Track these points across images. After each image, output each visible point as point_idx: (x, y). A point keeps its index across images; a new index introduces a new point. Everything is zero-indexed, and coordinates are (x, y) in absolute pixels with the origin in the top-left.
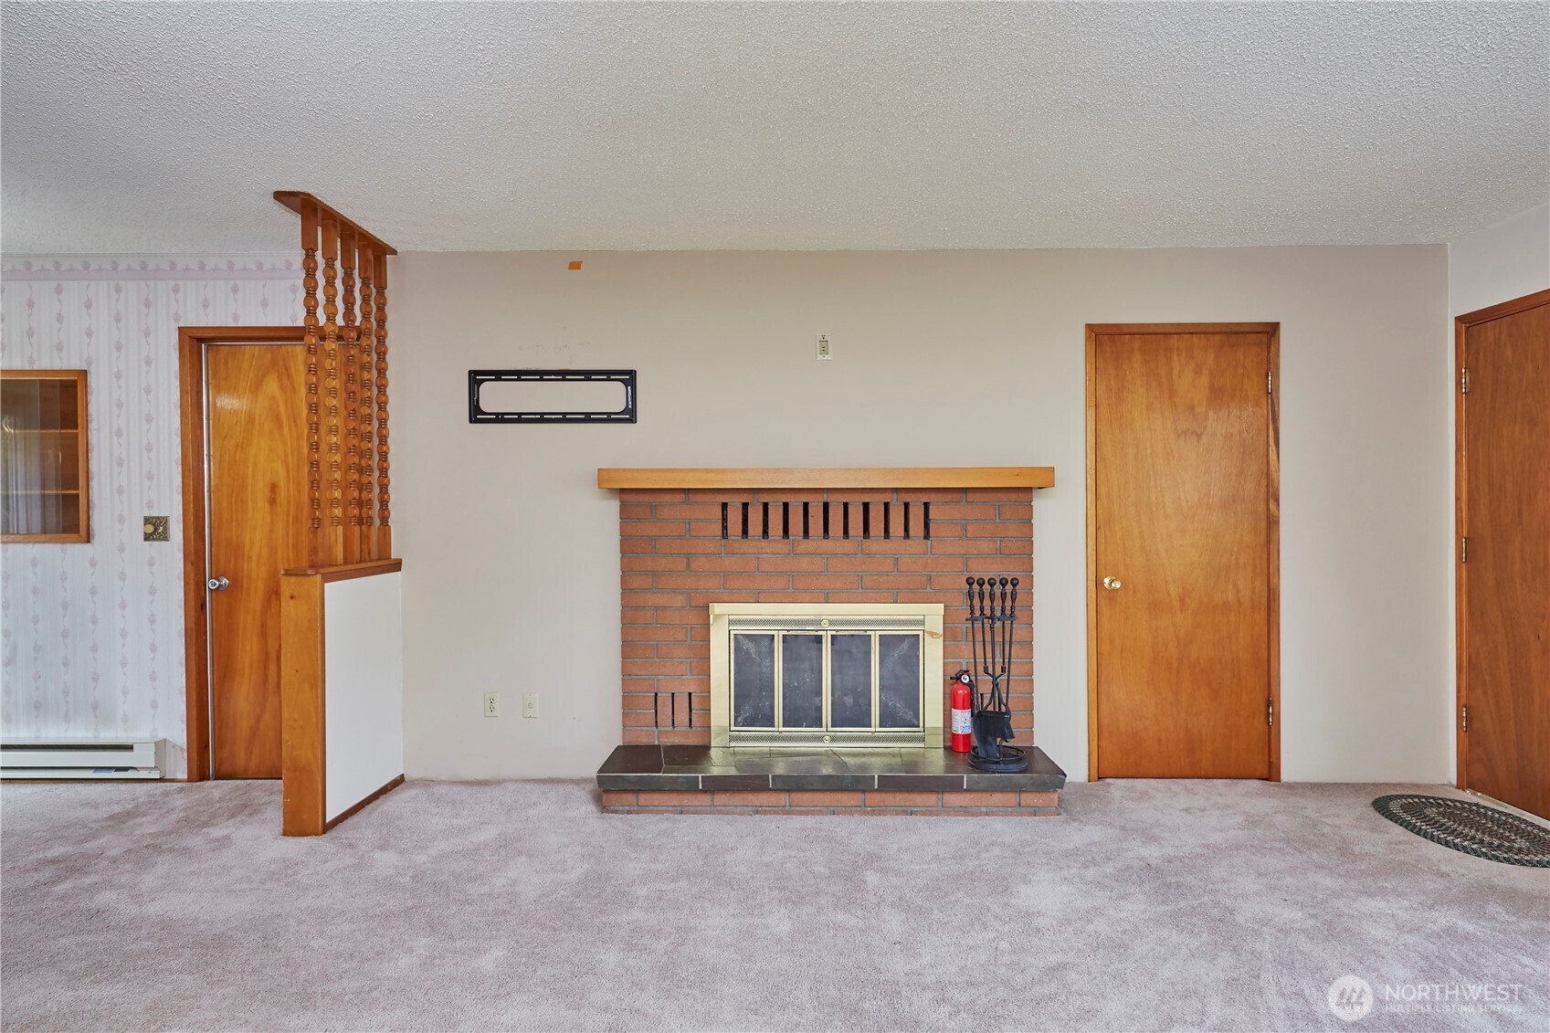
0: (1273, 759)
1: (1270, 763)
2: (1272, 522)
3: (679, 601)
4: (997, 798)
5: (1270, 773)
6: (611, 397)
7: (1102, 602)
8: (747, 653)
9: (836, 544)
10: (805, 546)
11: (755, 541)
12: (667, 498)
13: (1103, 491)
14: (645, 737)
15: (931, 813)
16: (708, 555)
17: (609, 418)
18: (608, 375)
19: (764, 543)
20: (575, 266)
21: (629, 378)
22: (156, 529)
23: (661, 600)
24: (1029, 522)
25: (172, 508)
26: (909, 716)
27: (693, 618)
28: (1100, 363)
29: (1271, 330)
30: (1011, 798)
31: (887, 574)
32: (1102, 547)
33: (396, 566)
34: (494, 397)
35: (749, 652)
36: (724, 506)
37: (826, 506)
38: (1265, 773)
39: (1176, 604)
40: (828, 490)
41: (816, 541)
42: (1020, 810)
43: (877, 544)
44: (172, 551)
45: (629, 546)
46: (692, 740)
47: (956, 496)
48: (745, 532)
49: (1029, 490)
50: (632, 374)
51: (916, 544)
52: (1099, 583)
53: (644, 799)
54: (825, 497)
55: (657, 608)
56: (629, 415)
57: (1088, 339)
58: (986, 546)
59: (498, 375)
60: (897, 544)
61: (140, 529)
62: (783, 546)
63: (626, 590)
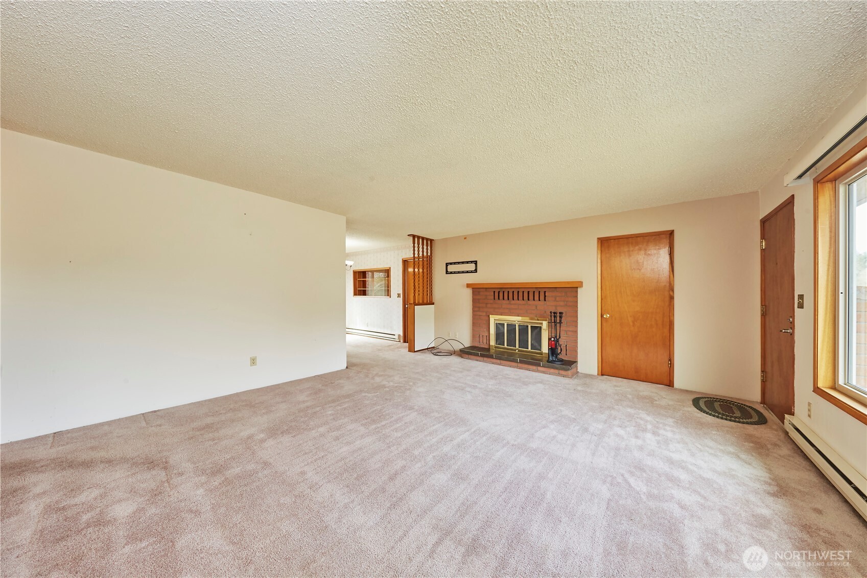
0: (671, 379)
1: (670, 381)
2: (672, 298)
3: (484, 314)
4: (552, 370)
5: (670, 384)
6: (471, 267)
7: (603, 322)
8: (499, 327)
9: (521, 302)
10: (513, 302)
11: (501, 301)
12: (482, 290)
13: (604, 288)
14: (477, 344)
15: (534, 371)
16: (491, 303)
17: (472, 272)
18: (472, 262)
19: (503, 301)
20: (465, 238)
21: (476, 263)
22: (399, 295)
23: (481, 314)
24: (576, 297)
25: (401, 292)
26: (539, 348)
27: (487, 318)
28: (603, 249)
29: (671, 233)
30: (557, 371)
31: (534, 310)
32: (603, 305)
33: (433, 304)
34: (451, 268)
35: (499, 326)
36: (494, 292)
37: (518, 292)
38: (668, 384)
39: (631, 324)
40: (519, 288)
41: (516, 301)
42: (559, 375)
43: (531, 302)
44: (401, 299)
45: (475, 301)
46: (487, 347)
47: (553, 289)
48: (499, 299)
49: (577, 287)
50: (476, 261)
51: (542, 302)
52: (602, 316)
53: (470, 356)
54: (518, 290)
55: (480, 315)
56: (476, 271)
57: (598, 242)
58: (562, 303)
59: (451, 264)
60: (537, 302)
61: (397, 295)
62: (507, 302)
63: (473, 311)
